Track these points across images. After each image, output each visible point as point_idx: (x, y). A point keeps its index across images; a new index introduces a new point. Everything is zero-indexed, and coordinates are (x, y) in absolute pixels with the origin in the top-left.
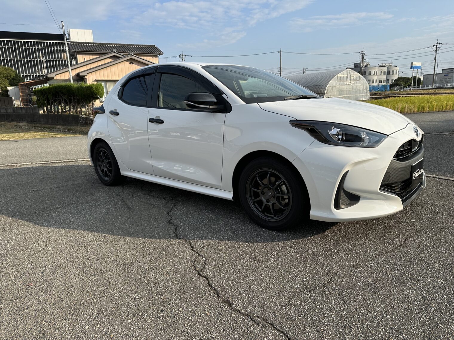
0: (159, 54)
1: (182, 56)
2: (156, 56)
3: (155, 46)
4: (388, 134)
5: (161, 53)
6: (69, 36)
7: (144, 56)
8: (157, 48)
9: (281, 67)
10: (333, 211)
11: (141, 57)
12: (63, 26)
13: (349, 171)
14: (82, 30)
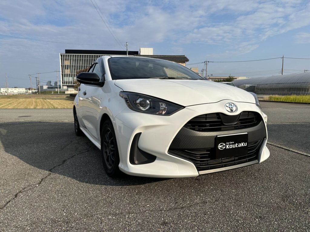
0: (186, 61)
1: (207, 62)
2: (184, 62)
3: (185, 56)
4: (185, 106)
5: (187, 60)
6: (140, 52)
7: (180, 62)
8: (186, 58)
9: (283, 69)
10: (128, 165)
11: (179, 63)
12: (127, 45)
13: (142, 134)
14: (148, 49)
